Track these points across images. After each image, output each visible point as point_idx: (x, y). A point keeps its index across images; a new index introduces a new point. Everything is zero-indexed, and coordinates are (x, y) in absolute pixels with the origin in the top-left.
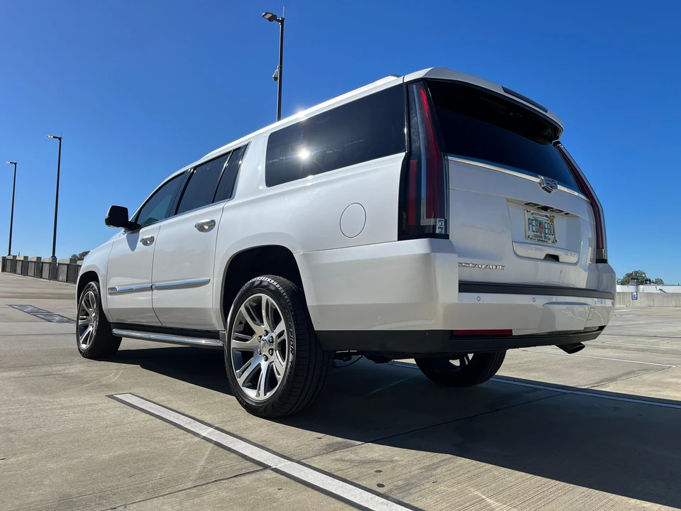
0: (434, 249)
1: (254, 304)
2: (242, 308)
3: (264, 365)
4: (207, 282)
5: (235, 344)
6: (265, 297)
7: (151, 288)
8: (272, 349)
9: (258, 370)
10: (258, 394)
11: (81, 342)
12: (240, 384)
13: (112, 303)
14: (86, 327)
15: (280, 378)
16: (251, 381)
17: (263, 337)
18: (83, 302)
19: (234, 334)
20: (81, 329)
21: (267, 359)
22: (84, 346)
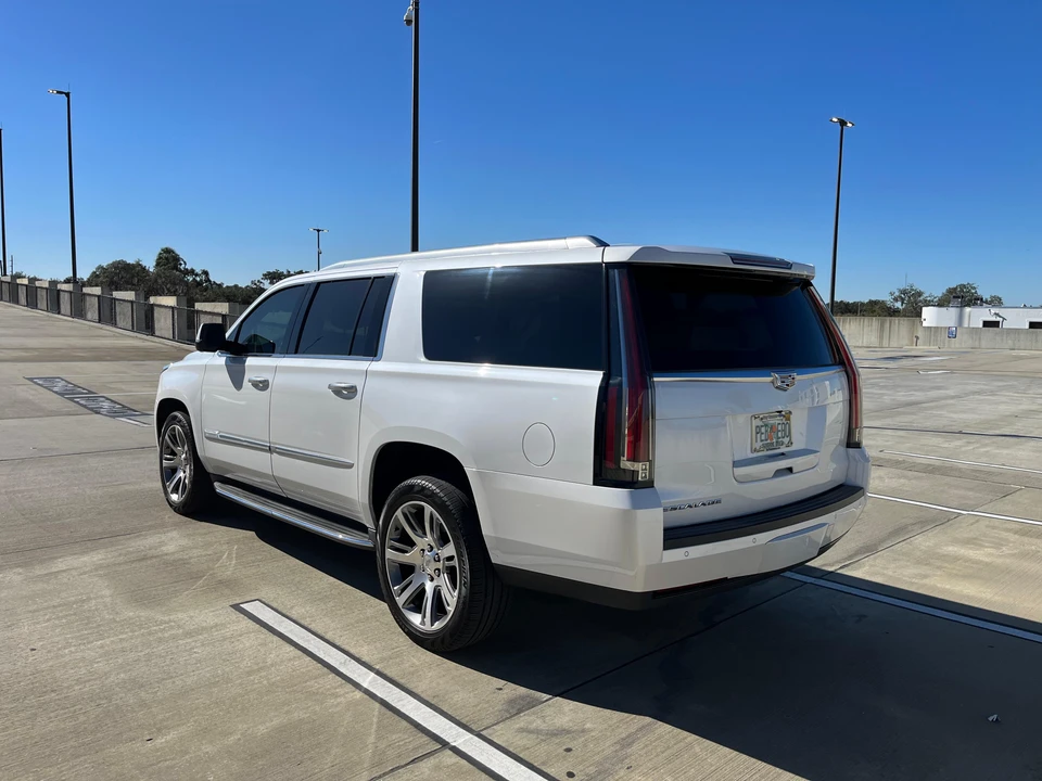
0: (636, 504)
1: (414, 511)
2: (399, 513)
3: (429, 587)
4: (350, 466)
5: (390, 553)
6: (428, 509)
7: (270, 450)
8: (439, 570)
9: (421, 592)
10: (423, 623)
11: (169, 490)
12: (400, 604)
13: (211, 452)
14: (174, 471)
15: (451, 609)
16: (412, 602)
17: (426, 552)
18: (167, 437)
19: (388, 542)
20: (168, 474)
21: (432, 580)
22: (175, 497)
